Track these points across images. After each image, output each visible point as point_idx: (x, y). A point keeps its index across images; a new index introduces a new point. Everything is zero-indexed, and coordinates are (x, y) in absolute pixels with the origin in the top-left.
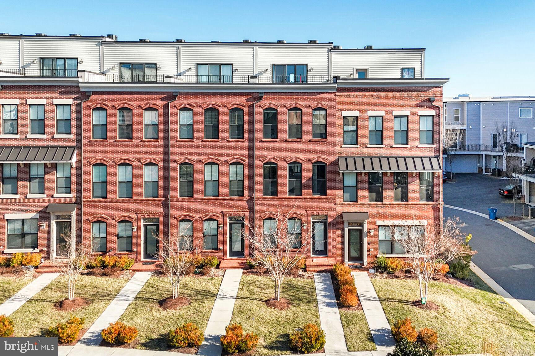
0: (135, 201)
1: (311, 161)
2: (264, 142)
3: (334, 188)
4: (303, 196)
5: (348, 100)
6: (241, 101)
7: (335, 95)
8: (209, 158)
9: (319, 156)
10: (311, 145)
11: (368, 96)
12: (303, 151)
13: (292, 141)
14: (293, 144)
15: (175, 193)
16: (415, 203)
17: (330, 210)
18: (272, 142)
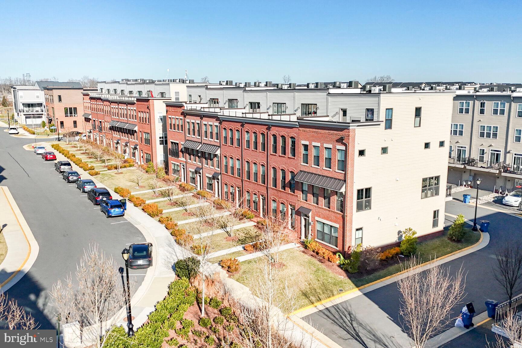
0: (234, 177)
1: (289, 170)
2: (272, 155)
3: (298, 190)
4: (286, 191)
5: (304, 133)
6: (264, 129)
7: (299, 129)
8: (254, 160)
9: (292, 168)
10: (289, 160)
11: (313, 132)
12: (286, 163)
14: (282, 158)
15: (245, 177)
16: (333, 211)
17: (296, 203)
18: (275, 155)
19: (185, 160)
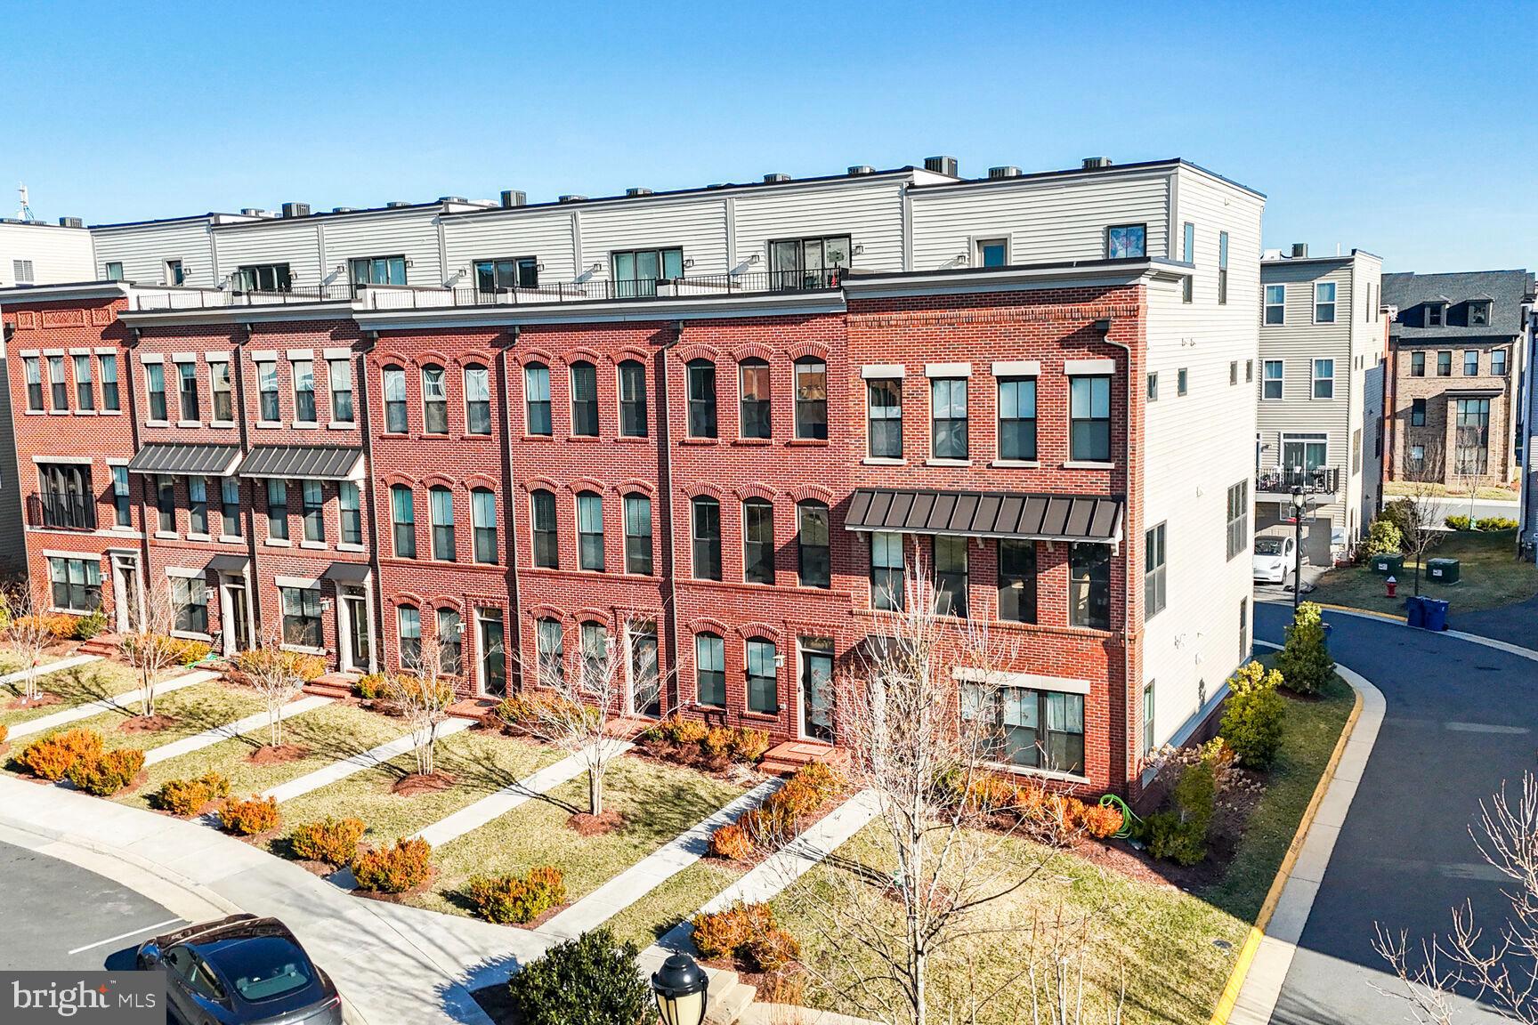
0: (459, 569)
1: (792, 497)
2: (688, 444)
3: (848, 571)
4: (778, 587)
5: (876, 334)
6: (637, 344)
7: (845, 322)
8: (583, 481)
9: (810, 484)
10: (792, 455)
11: (927, 322)
12: (773, 470)
13: (748, 445)
14: (753, 451)
15: (527, 558)
16: (1056, 628)
17: (838, 627)
18: (704, 445)
19: (139, 535)
